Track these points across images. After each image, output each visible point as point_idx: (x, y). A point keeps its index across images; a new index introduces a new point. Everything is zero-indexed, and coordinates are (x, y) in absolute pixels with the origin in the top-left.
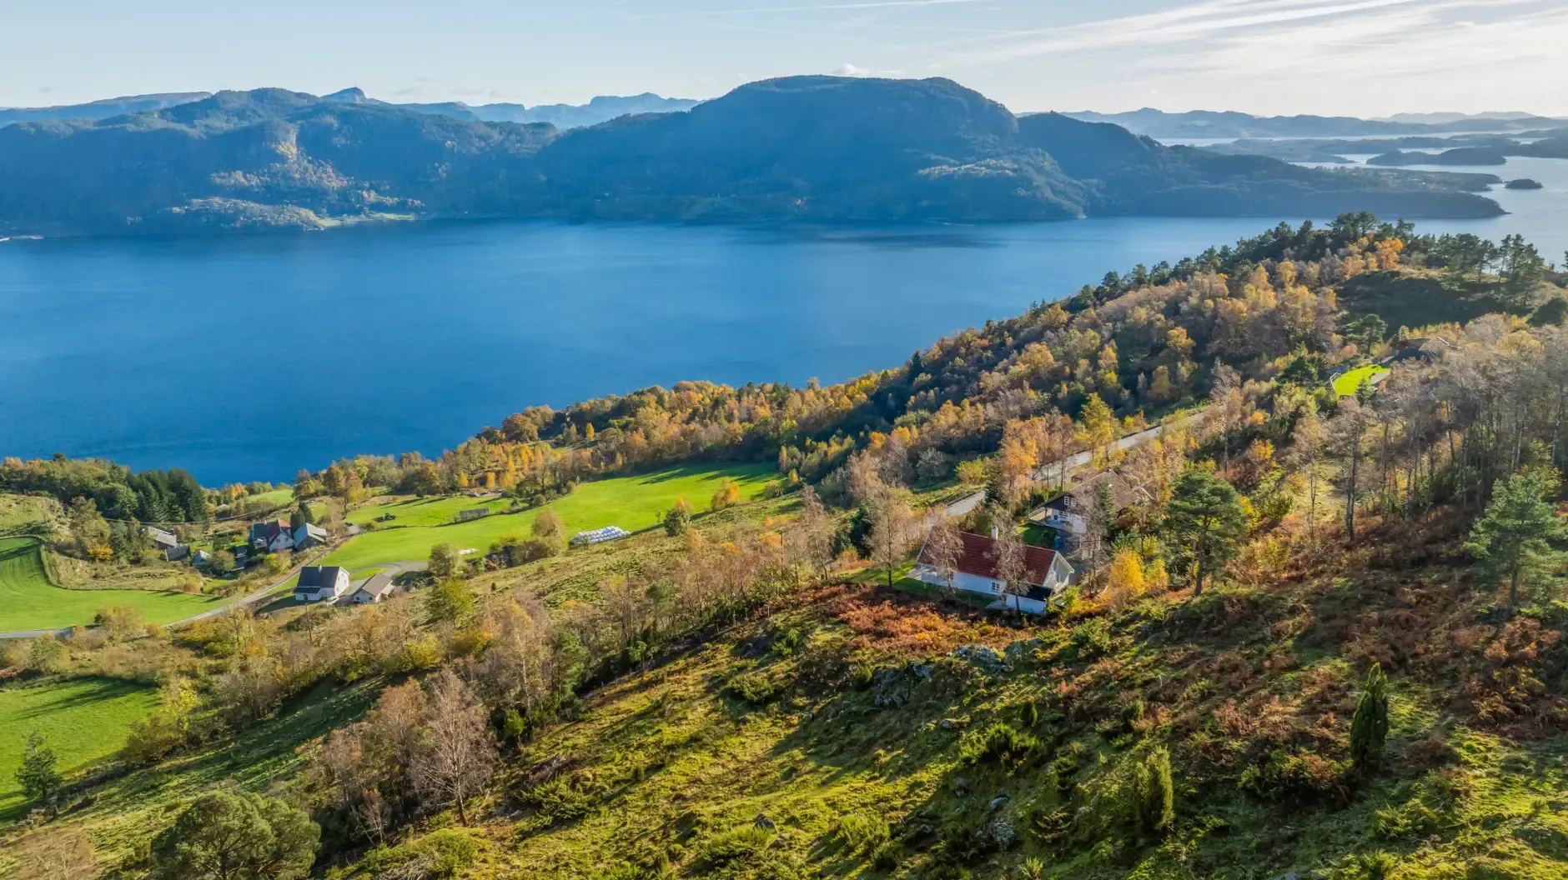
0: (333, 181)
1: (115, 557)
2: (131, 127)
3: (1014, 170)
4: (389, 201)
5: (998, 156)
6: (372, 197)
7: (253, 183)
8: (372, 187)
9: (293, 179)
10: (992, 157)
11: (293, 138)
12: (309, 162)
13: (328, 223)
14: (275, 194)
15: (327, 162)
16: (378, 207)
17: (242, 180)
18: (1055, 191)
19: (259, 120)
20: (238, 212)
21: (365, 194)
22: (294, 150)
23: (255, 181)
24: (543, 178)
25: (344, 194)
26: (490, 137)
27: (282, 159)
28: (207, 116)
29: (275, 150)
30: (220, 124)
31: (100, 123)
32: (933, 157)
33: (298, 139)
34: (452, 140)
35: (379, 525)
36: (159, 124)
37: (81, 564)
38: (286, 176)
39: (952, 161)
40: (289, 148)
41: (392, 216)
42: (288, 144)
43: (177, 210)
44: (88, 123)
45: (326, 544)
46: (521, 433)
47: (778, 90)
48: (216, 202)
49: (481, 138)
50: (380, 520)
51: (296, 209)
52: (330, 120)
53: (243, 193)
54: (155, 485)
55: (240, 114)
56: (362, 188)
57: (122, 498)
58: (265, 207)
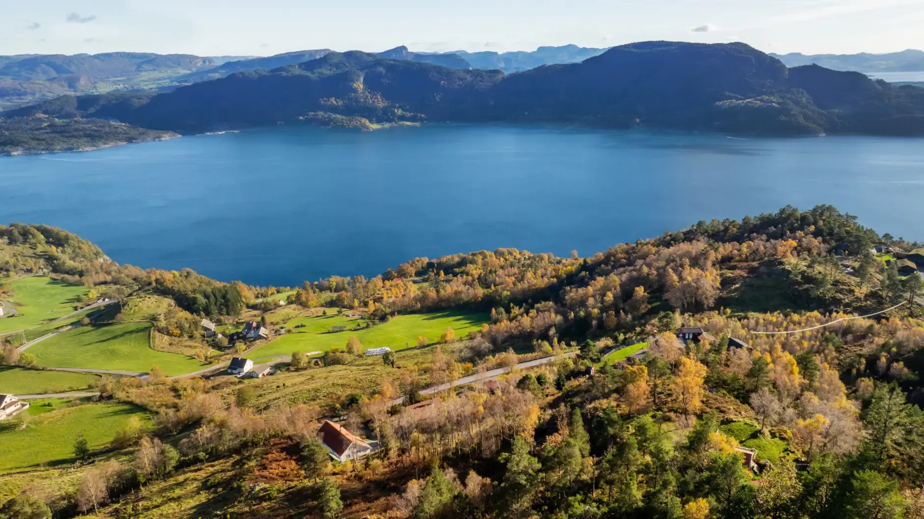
0: (380, 103)
1: (181, 335)
2: (284, 74)
3: (778, 103)
4: (408, 114)
5: (772, 94)
6: (399, 112)
8: (400, 107)
9: (360, 102)
10: (766, 94)
11: (362, 79)
12: (369, 93)
13: (375, 126)
14: (349, 111)
15: (378, 93)
16: (403, 118)
17: (334, 102)
18: (806, 117)
19: (347, 69)
20: (330, 120)
21: (396, 110)
22: (361, 86)
23: (340, 103)
24: (492, 103)
25: (385, 110)
26: (466, 79)
27: (355, 91)
28: (321, 67)
29: (352, 86)
30: (326, 71)
31: (273, 71)
32: (727, 93)
33: (364, 80)
34: (444, 80)
35: (294, 330)
36: (297, 71)
37: (166, 337)
38: (357, 100)
39: (739, 97)
40: (359, 85)
41: (408, 123)
42: (359, 83)
43: (301, 118)
44: (264, 71)
45: (266, 339)
46: (406, 273)
47: (634, 50)
48: (321, 114)
49: (460, 79)
50: (298, 327)
51: (359, 118)
52: (381, 69)
53: (334, 109)
54: (215, 296)
55: (337, 66)
56: (395, 107)
57: (199, 302)
58: (344, 117)
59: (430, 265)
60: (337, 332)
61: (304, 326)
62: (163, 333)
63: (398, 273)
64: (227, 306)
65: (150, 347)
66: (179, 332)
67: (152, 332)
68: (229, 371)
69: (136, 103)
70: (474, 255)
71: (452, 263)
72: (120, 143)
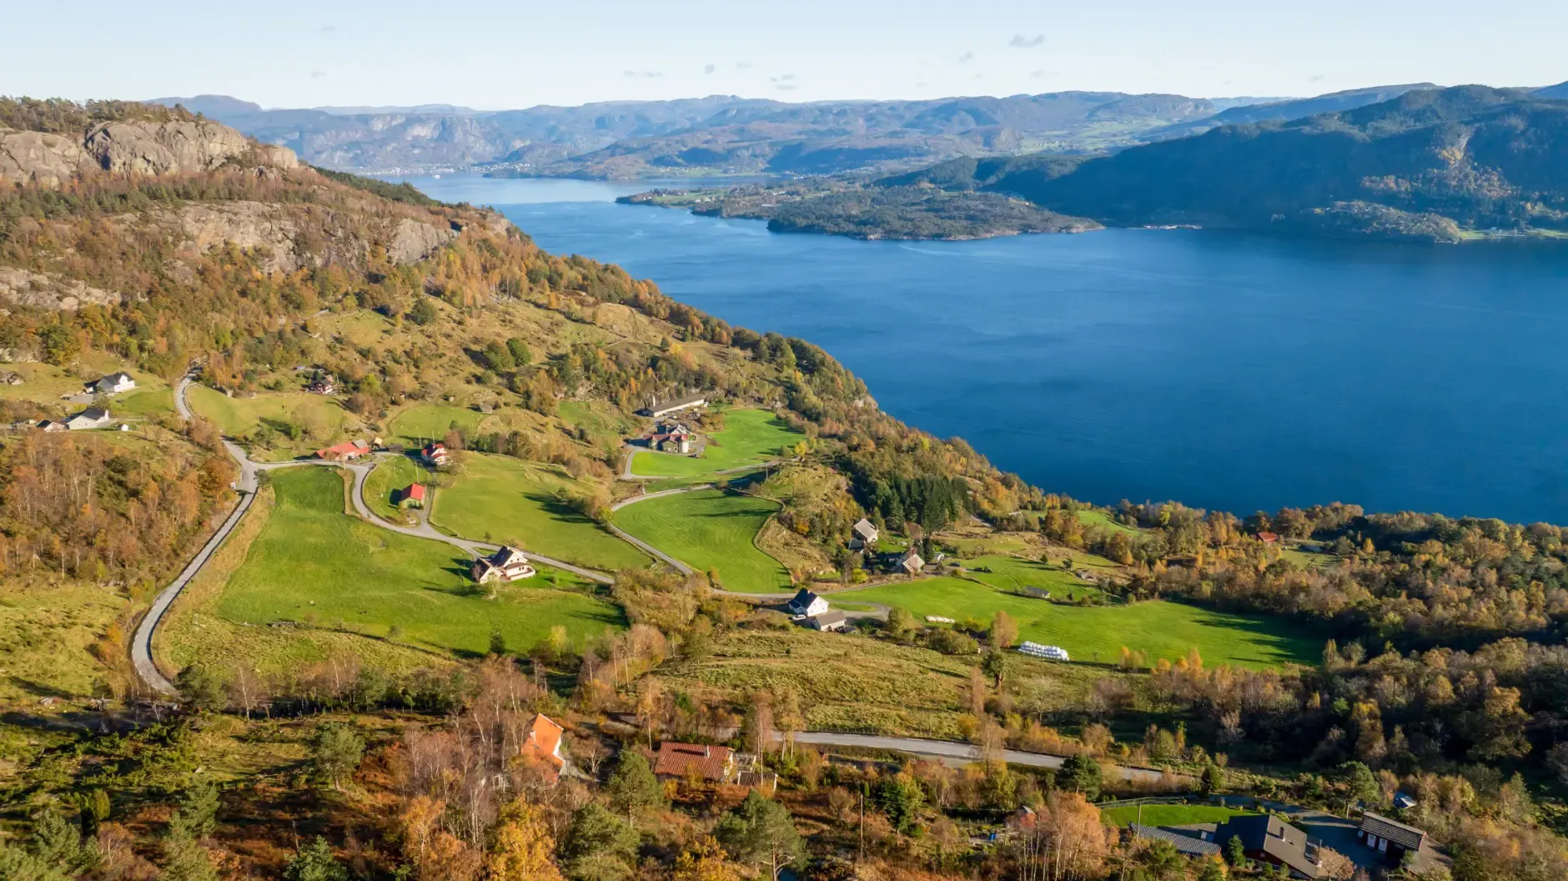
2: (1307, 129)
6: (1538, 209)
7: (1403, 189)
8: (1542, 199)
9: (1448, 186)
11: (1464, 142)
12: (1474, 168)
13: (1469, 235)
14: (1419, 203)
15: (1494, 169)
16: (1539, 222)
17: (1392, 185)
19: (1437, 122)
20: (1374, 217)
21: (1529, 206)
22: (1460, 156)
23: (1405, 186)
25: (1501, 206)
27: (1443, 164)
28: (1383, 118)
29: (1436, 155)
30: (1391, 126)
31: (1287, 124)
33: (1469, 143)
35: (964, 574)
36: (1334, 125)
37: (785, 532)
38: (1441, 183)
40: (1455, 153)
41: (1553, 233)
42: (1454, 149)
43: (1318, 210)
44: (1274, 124)
48: (1358, 206)
50: (977, 570)
51: (1437, 218)
52: (1517, 122)
53: (1390, 199)
54: (909, 488)
55: (1418, 116)
56: (1527, 200)
58: (1403, 214)
59: (1359, 523)
60: (1029, 597)
61: (989, 571)
62: (784, 525)
64: (920, 509)
65: (752, 539)
66: (806, 530)
67: (770, 520)
68: (791, 607)
69: (1056, 172)
70: (1463, 523)
71: (1408, 530)
72: (1008, 232)
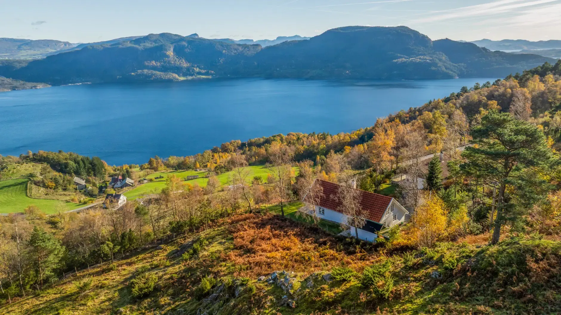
0: (185, 65)
1: (56, 188)
2: (120, 46)
3: (430, 60)
4: (203, 71)
5: (424, 55)
6: (197, 70)
7: (158, 65)
8: (198, 66)
9: (171, 64)
10: (422, 55)
11: (172, 49)
12: (177, 58)
13: (182, 78)
14: (165, 69)
15: (183, 58)
16: (199, 73)
17: (155, 64)
18: (446, 68)
19: (161, 44)
20: (152, 74)
21: (195, 69)
22: (172, 54)
23: (159, 64)
24: (256, 63)
25: (188, 69)
26: (239, 49)
27: (168, 56)
28: (145, 42)
29: (165, 53)
30: (148, 45)
31: (112, 45)
32: (399, 55)
33: (174, 50)
34: (225, 50)
35: (155, 180)
36: (129, 45)
37: (42, 189)
38: (169, 62)
39: (406, 57)
40: (170, 53)
41: (204, 77)
42: (170, 51)
43: (133, 74)
44: (107, 45)
45: (132, 186)
46: (227, 150)
47: (342, 31)
48: (146, 71)
49: (236, 49)
50: (157, 178)
51: (172, 74)
52: (185, 43)
53: (154, 68)
54: (83, 162)
55: (155, 41)
56: (194, 67)
57: (70, 166)
58: (161, 73)
60: (192, 179)
61: (163, 177)
62: (39, 186)
63: (222, 149)
65: (27, 196)
66: (54, 185)
67: (29, 185)
